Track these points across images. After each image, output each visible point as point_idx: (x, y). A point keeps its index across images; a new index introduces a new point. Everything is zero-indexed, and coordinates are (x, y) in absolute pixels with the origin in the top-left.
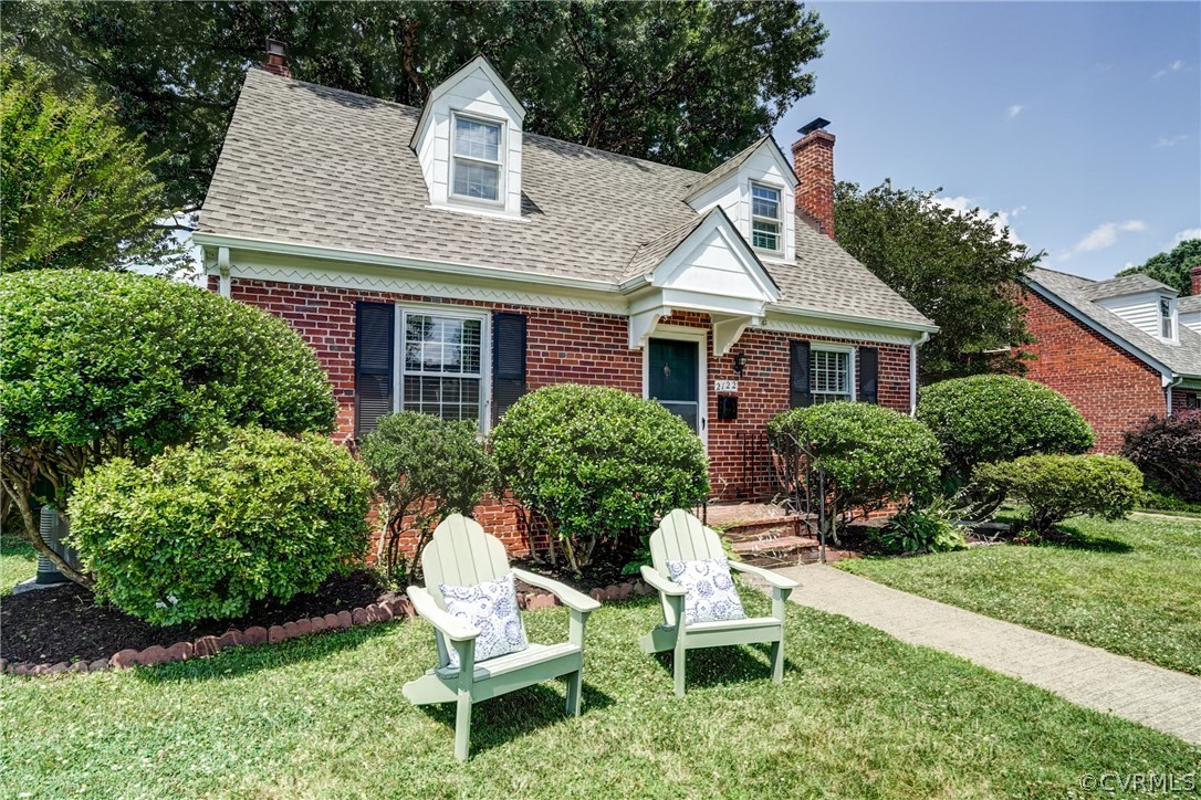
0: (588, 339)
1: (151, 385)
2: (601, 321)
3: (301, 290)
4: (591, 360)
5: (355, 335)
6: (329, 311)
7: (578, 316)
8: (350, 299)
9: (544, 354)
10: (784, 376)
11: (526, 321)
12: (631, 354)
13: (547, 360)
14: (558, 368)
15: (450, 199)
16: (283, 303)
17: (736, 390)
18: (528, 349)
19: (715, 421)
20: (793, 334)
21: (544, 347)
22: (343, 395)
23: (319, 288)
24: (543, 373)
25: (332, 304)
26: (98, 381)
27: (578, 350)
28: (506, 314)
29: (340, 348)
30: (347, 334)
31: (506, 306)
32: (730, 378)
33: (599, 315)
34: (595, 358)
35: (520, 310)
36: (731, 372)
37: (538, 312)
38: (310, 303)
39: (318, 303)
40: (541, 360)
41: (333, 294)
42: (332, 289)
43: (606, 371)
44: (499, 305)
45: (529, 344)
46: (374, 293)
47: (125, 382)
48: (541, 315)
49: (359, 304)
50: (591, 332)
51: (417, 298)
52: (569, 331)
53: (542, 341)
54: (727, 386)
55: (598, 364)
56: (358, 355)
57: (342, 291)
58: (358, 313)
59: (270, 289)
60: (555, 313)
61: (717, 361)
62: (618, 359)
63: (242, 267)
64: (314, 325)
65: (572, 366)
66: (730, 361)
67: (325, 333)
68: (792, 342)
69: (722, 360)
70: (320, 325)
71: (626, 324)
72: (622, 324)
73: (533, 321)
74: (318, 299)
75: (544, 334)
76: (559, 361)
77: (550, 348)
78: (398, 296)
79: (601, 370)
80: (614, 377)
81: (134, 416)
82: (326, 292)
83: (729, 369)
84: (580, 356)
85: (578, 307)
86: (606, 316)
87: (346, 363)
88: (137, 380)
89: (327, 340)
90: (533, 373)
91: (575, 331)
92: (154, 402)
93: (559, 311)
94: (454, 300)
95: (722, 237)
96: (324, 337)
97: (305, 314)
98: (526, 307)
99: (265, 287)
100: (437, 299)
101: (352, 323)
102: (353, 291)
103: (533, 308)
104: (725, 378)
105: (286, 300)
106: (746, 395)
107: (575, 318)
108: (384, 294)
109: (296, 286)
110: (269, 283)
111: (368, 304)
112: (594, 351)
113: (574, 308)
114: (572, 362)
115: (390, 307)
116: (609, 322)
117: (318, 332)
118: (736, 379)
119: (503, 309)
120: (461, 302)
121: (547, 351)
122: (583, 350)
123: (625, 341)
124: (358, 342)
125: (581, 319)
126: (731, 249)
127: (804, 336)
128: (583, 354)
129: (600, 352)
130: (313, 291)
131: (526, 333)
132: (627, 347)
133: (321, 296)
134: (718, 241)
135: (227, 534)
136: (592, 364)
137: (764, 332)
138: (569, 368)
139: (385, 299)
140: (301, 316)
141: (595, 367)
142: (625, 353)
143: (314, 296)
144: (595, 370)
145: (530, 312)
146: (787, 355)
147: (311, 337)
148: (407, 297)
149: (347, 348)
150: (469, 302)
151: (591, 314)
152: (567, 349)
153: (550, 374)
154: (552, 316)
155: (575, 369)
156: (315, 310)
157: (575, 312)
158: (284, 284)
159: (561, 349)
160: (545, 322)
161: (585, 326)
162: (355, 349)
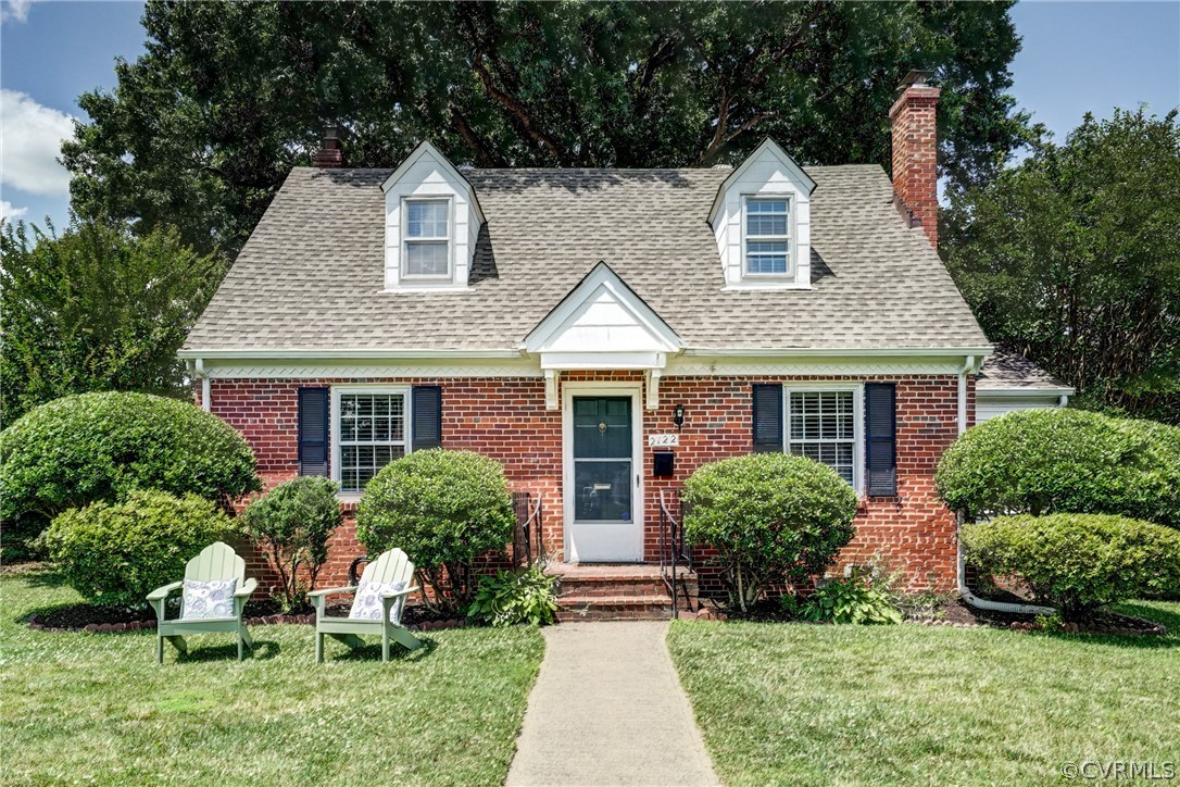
0: (502, 403)
1: (93, 467)
2: (517, 385)
3: (258, 383)
4: (506, 423)
5: (298, 415)
6: (279, 398)
7: (493, 383)
8: (294, 386)
9: (459, 420)
10: (744, 425)
11: (441, 391)
12: (548, 414)
13: (462, 426)
14: (473, 432)
15: (402, 281)
16: (246, 394)
17: (676, 444)
18: (444, 417)
19: (651, 478)
20: (757, 377)
21: (459, 414)
22: (290, 464)
23: (272, 380)
24: (459, 438)
25: (282, 392)
26: (69, 465)
27: (493, 414)
28: (423, 387)
29: (287, 427)
30: (292, 415)
31: (423, 379)
32: (669, 432)
33: (514, 379)
34: (510, 420)
35: (436, 382)
36: (672, 426)
37: (453, 382)
38: (265, 392)
39: (271, 392)
40: (456, 426)
41: (282, 383)
42: (281, 380)
43: (523, 432)
44: (416, 379)
45: (444, 412)
46: (313, 380)
47: (82, 465)
48: (456, 385)
49: (301, 390)
50: (506, 397)
51: (346, 380)
52: (483, 397)
53: (457, 408)
54: (666, 440)
55: (514, 426)
56: (300, 432)
57: (288, 381)
58: (300, 398)
59: (237, 384)
60: (470, 382)
61: (652, 414)
62: (534, 420)
63: (216, 370)
64: (268, 409)
65: (486, 430)
66: (670, 413)
67: (276, 415)
68: (755, 386)
69: (658, 414)
70: (273, 409)
71: (543, 385)
72: (539, 385)
73: (449, 391)
74: (271, 389)
75: (458, 402)
76: (474, 426)
77: (465, 414)
78: (331, 380)
79: (517, 432)
80: (531, 438)
81: (84, 485)
82: (276, 383)
83: (667, 422)
84: (495, 420)
85: (492, 374)
86: (522, 379)
87: (292, 438)
88: (88, 463)
89: (278, 421)
90: (449, 438)
91: (489, 397)
92: (95, 475)
93: (474, 379)
94: (377, 379)
95: (610, 292)
96: (275, 419)
97: (262, 401)
98: (441, 379)
99: (234, 384)
100: (362, 380)
101: (296, 405)
102: (296, 380)
103: (448, 379)
104: (662, 432)
105: (249, 392)
106: (691, 449)
107: (489, 385)
108: (321, 380)
109: (255, 380)
110: (237, 380)
111: (308, 389)
112: (510, 414)
113: (489, 375)
114: (486, 426)
115: (325, 391)
116: (524, 385)
117: (271, 415)
118: (676, 432)
119: (420, 382)
120: (383, 380)
121: (462, 417)
122: (498, 414)
123: (543, 402)
124: (300, 420)
125: (495, 385)
126: (621, 303)
127: (775, 377)
128: (498, 418)
129: (515, 414)
130: (267, 383)
131: (441, 403)
132: (544, 408)
133: (273, 386)
134: (605, 297)
135: (116, 553)
136: (508, 426)
137: (716, 378)
138: (484, 432)
139: (321, 384)
140: (259, 404)
141: (510, 429)
142: (543, 414)
143: (268, 386)
144: (510, 432)
145: (445, 383)
146: (748, 401)
147: (266, 419)
148: (338, 380)
149: (293, 426)
150: (391, 380)
151: (506, 379)
152: (482, 414)
153: (465, 438)
154: (467, 385)
155: (489, 432)
156: (268, 398)
157: (490, 379)
158: (246, 380)
159: (476, 414)
160: (460, 391)
161: (499, 391)
162: (298, 427)
